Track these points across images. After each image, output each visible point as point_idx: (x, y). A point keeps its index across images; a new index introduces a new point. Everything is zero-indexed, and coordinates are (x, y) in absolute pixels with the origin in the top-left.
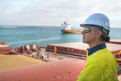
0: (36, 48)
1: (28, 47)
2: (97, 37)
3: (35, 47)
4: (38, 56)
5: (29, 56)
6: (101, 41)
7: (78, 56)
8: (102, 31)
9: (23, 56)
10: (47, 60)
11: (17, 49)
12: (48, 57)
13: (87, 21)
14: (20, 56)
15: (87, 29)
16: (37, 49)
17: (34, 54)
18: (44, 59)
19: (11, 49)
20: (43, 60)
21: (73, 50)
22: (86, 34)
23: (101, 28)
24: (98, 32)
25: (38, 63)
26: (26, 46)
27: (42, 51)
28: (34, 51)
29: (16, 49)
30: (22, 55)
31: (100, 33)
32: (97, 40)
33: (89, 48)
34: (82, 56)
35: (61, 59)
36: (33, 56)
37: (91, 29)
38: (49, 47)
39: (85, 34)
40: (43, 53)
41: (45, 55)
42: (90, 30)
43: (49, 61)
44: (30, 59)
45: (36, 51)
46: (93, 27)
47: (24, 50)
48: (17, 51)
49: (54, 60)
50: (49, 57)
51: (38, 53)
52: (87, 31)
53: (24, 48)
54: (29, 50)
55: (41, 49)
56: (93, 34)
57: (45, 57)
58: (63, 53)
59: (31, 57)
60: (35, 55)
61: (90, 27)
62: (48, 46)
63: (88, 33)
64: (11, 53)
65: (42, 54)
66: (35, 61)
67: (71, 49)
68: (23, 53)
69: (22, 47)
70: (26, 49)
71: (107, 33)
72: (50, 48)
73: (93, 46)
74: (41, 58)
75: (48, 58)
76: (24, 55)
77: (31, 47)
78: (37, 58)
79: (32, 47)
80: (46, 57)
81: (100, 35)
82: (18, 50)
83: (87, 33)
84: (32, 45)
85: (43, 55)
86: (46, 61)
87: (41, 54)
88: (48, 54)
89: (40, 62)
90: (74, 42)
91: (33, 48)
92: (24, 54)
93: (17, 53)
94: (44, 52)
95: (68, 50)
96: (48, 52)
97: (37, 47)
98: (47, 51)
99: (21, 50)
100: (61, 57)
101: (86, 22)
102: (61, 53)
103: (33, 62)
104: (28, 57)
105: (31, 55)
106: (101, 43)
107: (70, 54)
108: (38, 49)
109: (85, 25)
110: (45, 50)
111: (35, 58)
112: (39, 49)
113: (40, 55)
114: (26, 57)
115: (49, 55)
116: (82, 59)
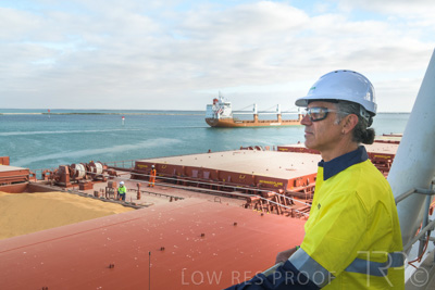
0: (104, 171)
1: (81, 169)
2: (345, 130)
3: (99, 167)
4: (113, 193)
5: (85, 195)
6: (353, 141)
7: (221, 189)
8: (358, 116)
9: (68, 195)
10: (137, 202)
11: (48, 174)
12: (139, 194)
14: (58, 196)
16: (106, 174)
17: (99, 187)
18: (127, 200)
19: (30, 176)
20: (126, 205)
21: (206, 175)
22: (315, 124)
24: (347, 118)
25: (112, 213)
26: (74, 166)
28: (96, 179)
29: (44, 175)
30: (63, 191)
31: (352, 120)
34: (232, 190)
35: (176, 199)
36: (96, 195)
37: (329, 110)
38: (141, 166)
39: (312, 124)
42: (327, 114)
43: (142, 206)
44: (87, 203)
45: (103, 181)
47: (68, 178)
48: (46, 180)
49: (158, 202)
50: (142, 196)
51: (110, 186)
52: (319, 117)
53: (67, 172)
54: (85, 178)
55: (118, 173)
56: (336, 122)
57: (131, 196)
58: (181, 183)
59: (91, 196)
60: (102, 190)
62: (137, 163)
63: (321, 122)
64: (31, 189)
65: (122, 186)
66: (101, 207)
67: (201, 170)
68: (65, 186)
69: (62, 169)
70: (74, 175)
71: (367, 119)
72: (144, 169)
75: (138, 198)
76: (70, 192)
77: (87, 168)
78: (107, 200)
79: (92, 169)
80: (135, 195)
81: (352, 125)
82: (51, 178)
83: (317, 120)
84: (92, 164)
85: (125, 190)
86: (133, 206)
87: (118, 186)
88: (138, 185)
89: (118, 209)
90: (209, 152)
91: (95, 171)
92: (70, 189)
93: (48, 187)
95: (195, 173)
96: (139, 182)
97: (107, 169)
98: (135, 177)
99: (61, 179)
100: (175, 194)
102: (175, 182)
103: (97, 209)
104: (82, 199)
105: (91, 192)
107: (201, 186)
108: (109, 172)
110: (128, 176)
111: (102, 199)
112: (112, 175)
113: (115, 190)
114: (76, 197)
115: (141, 189)
116: (232, 196)
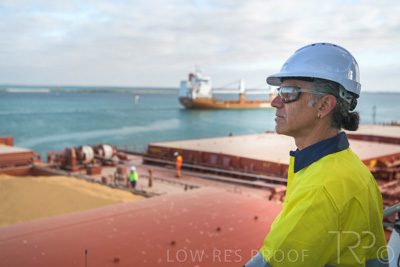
0: (113, 155)
1: (88, 152)
2: (321, 114)
3: (108, 150)
4: (120, 179)
5: (93, 181)
6: (332, 126)
7: (243, 178)
8: (337, 97)
9: (74, 180)
10: (148, 190)
11: (53, 157)
12: (150, 181)
13: (287, 65)
14: (63, 181)
15: (289, 91)
16: (116, 159)
17: (108, 172)
18: (138, 187)
19: (35, 159)
21: (226, 161)
22: (287, 106)
23: (334, 87)
24: (323, 99)
25: (121, 202)
26: (80, 148)
27: (131, 166)
28: (105, 163)
29: (49, 158)
30: (69, 176)
31: (329, 102)
32: (320, 125)
33: (295, 148)
34: (254, 179)
35: (191, 188)
36: (104, 181)
37: (303, 90)
38: (154, 150)
39: (283, 107)
40: (135, 170)
41: (141, 176)
42: (300, 94)
43: (153, 194)
44: (94, 190)
45: (113, 165)
46: (309, 84)
47: (74, 162)
48: (52, 163)
49: (171, 191)
50: (155, 183)
51: (120, 171)
52: (291, 98)
53: (74, 155)
54: (92, 162)
55: (129, 157)
56: (310, 104)
57: (142, 184)
58: (197, 170)
60: (111, 176)
61: (299, 83)
62: (150, 147)
63: (293, 105)
65: (132, 172)
66: (108, 194)
67: (221, 157)
68: (71, 170)
69: (69, 152)
70: (81, 158)
71: (349, 101)
72: (157, 154)
73: (308, 142)
74: (127, 187)
75: (150, 185)
76: (76, 177)
77: (96, 151)
78: (116, 187)
79: (101, 152)
80: (146, 182)
81: (329, 108)
82: (56, 161)
83: (289, 102)
84: (101, 147)
85: (136, 177)
86: (144, 194)
87: (128, 172)
88: (150, 172)
89: (127, 197)
90: (230, 135)
91: (104, 154)
92: (77, 173)
93: (54, 171)
94: (137, 167)
95: (213, 159)
96: (152, 168)
97: (117, 153)
98: (146, 162)
99: (67, 162)
100: (191, 182)
101: (286, 69)
102: (191, 169)
103: (105, 197)
104: (89, 184)
105: (98, 178)
106: (333, 133)
107: (220, 173)
108: (120, 157)
109: (283, 79)
110: (139, 160)
111: (111, 186)
113: (125, 176)
114: (83, 182)
116: (255, 186)
